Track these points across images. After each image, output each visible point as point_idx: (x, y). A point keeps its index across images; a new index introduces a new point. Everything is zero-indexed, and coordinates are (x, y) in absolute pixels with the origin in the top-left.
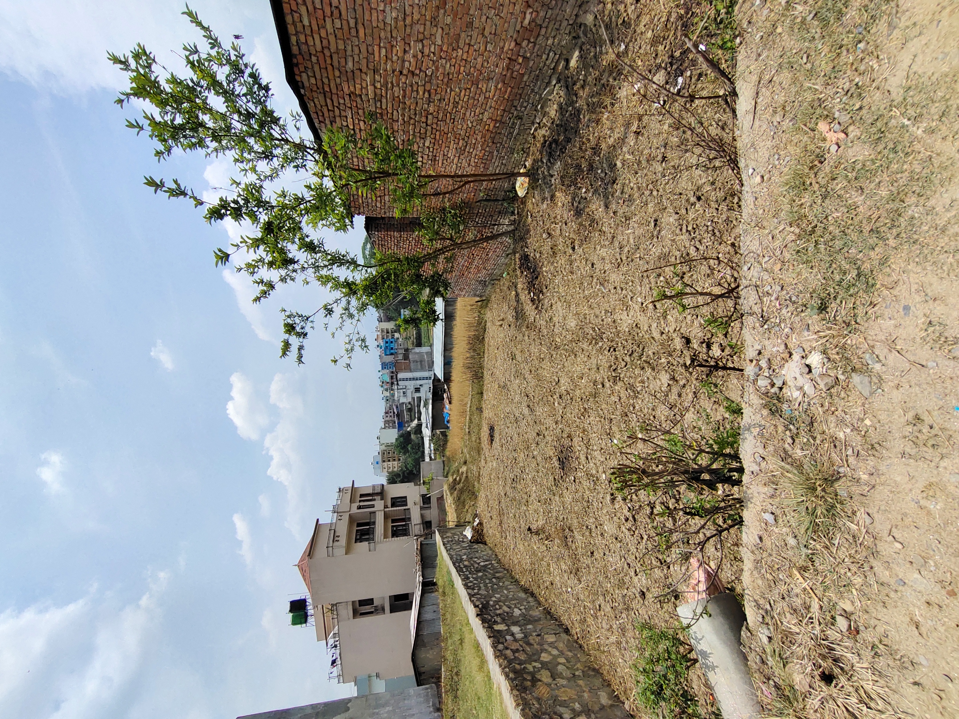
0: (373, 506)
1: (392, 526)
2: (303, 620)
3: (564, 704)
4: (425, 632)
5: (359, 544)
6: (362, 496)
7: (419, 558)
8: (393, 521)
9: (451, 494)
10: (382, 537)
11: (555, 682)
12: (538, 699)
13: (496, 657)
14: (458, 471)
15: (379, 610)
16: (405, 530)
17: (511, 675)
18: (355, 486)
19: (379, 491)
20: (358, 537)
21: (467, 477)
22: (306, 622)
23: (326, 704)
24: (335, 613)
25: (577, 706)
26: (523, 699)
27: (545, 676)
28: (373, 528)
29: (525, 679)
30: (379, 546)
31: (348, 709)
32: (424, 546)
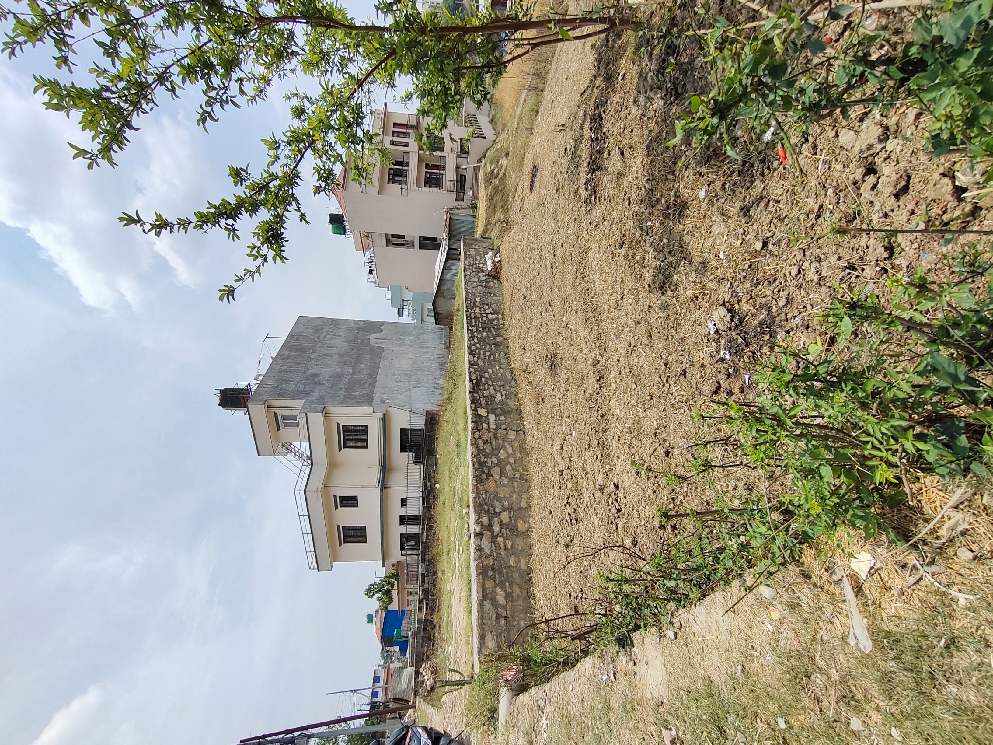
0: (406, 145)
1: (426, 172)
2: (343, 232)
3: (499, 500)
4: (446, 287)
5: (391, 185)
6: (395, 125)
7: (447, 229)
8: (427, 166)
9: (486, 188)
10: (415, 185)
11: (500, 480)
12: (486, 492)
13: (472, 444)
14: (498, 162)
15: (409, 244)
16: (439, 178)
17: (476, 466)
18: (388, 110)
19: (415, 124)
20: (391, 177)
21: (505, 174)
22: (345, 233)
23: (365, 323)
24: (370, 239)
25: (506, 504)
26: (478, 489)
27: (496, 472)
28: (407, 170)
29: (483, 472)
30: (411, 194)
31: (382, 331)
32: (453, 221)
